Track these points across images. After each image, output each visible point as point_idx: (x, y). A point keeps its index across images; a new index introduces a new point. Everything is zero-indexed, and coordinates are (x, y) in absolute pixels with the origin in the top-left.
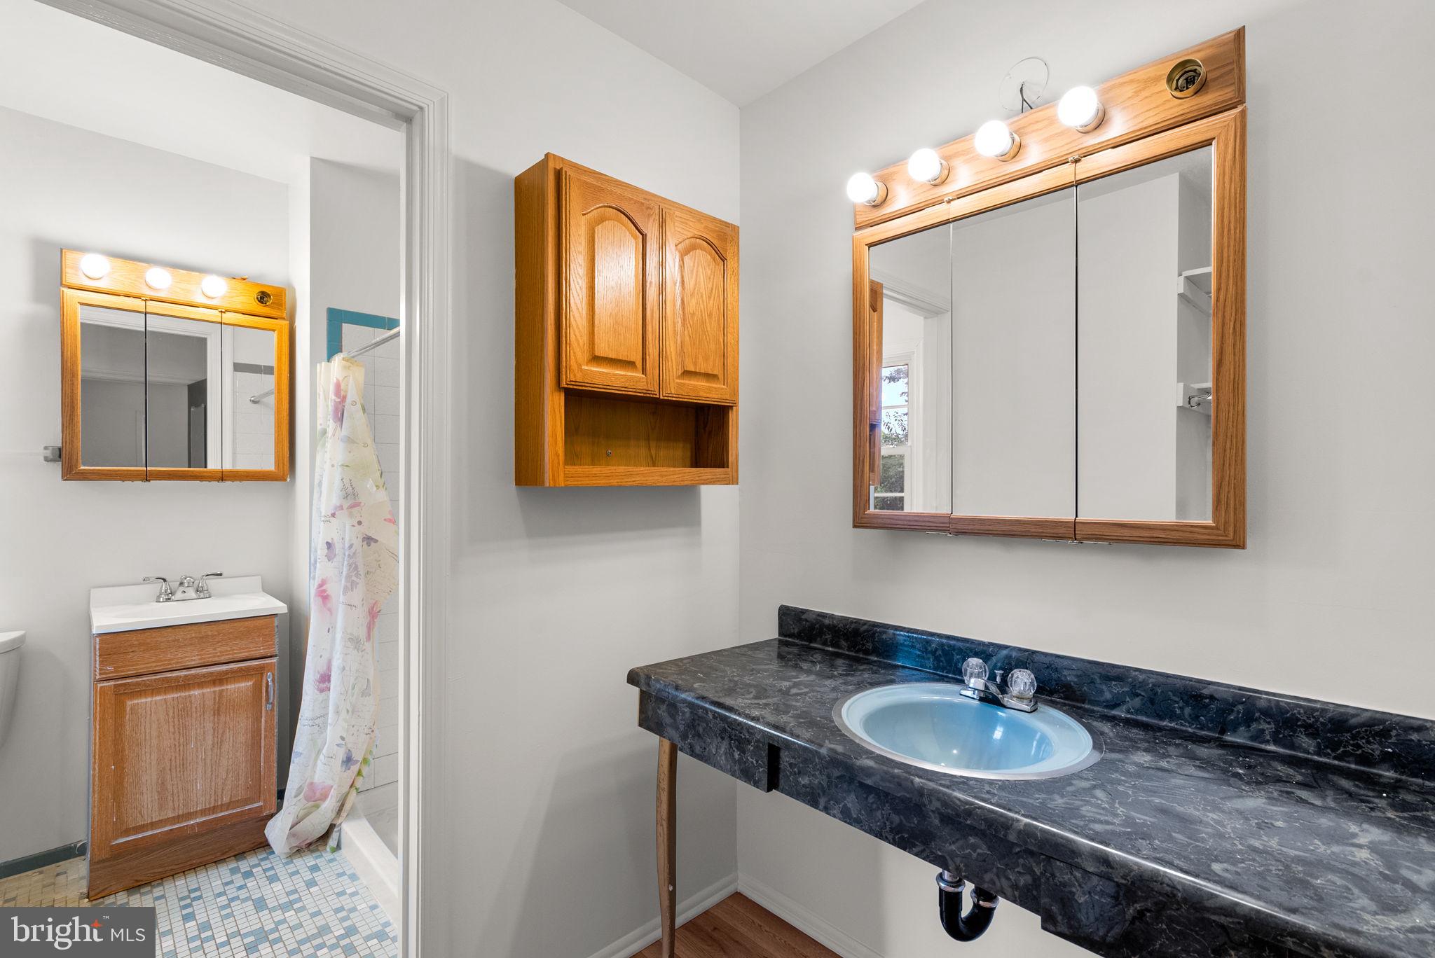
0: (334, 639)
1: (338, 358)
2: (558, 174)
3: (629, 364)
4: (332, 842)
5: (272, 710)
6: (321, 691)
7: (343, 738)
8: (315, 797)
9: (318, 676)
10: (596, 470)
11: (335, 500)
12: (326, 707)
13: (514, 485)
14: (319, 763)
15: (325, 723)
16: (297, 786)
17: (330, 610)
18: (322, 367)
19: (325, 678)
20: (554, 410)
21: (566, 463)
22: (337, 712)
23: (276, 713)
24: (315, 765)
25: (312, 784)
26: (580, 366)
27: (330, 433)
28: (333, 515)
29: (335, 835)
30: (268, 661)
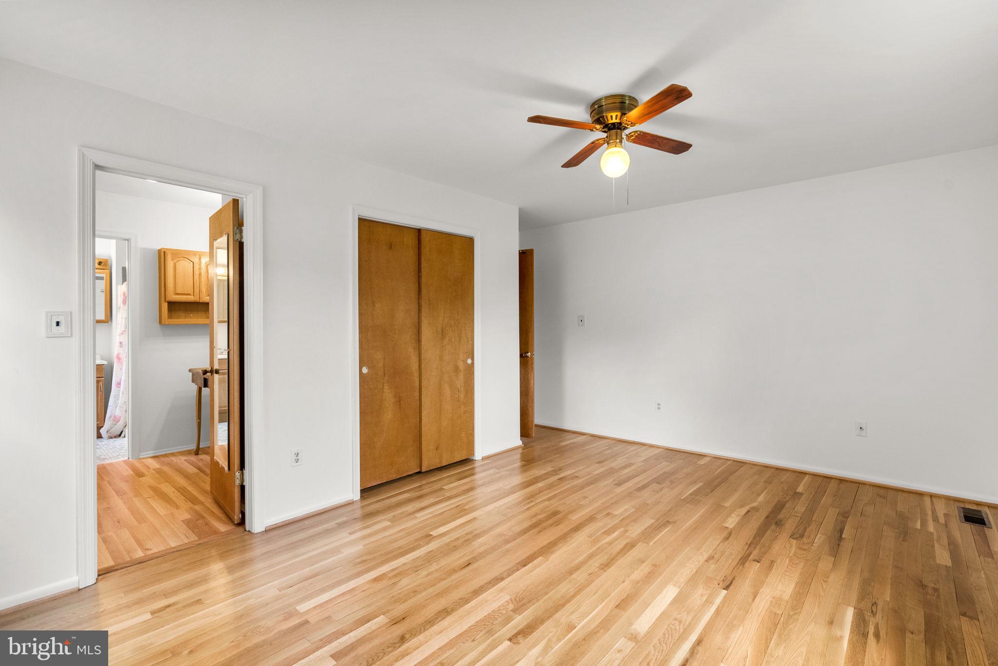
0: (122, 372)
1: (125, 283)
2: (164, 252)
3: (189, 294)
4: (122, 435)
5: (102, 394)
6: (118, 387)
7: (125, 402)
8: (116, 420)
9: (116, 383)
10: (178, 320)
11: (123, 329)
12: (119, 392)
13: (159, 324)
14: (117, 409)
15: (119, 397)
16: (109, 415)
17: (121, 363)
18: (119, 287)
19: (119, 384)
20: (165, 306)
21: (168, 319)
22: (123, 393)
23: (104, 395)
24: (116, 410)
25: (115, 416)
26: (171, 296)
27: (122, 307)
28: (122, 334)
29: (123, 433)
30: (101, 379)
